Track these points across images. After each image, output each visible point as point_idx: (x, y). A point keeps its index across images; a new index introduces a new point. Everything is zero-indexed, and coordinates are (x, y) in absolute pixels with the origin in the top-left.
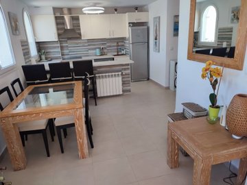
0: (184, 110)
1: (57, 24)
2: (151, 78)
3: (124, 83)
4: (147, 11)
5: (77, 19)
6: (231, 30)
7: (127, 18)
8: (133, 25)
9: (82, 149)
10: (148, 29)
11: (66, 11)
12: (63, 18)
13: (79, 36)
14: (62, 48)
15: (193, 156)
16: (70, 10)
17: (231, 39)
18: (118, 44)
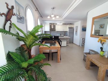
0: (89, 52)
1: (50, 27)
2: (74, 42)
3: (67, 43)
4: (74, 25)
5: (55, 26)
6: (99, 31)
7: (68, 26)
8: (70, 28)
9: (59, 60)
10: (74, 29)
11: (52, 24)
12: (51, 26)
13: (55, 30)
14: (50, 33)
15: (98, 66)
16: (53, 24)
17: (99, 33)
18: (65, 33)
